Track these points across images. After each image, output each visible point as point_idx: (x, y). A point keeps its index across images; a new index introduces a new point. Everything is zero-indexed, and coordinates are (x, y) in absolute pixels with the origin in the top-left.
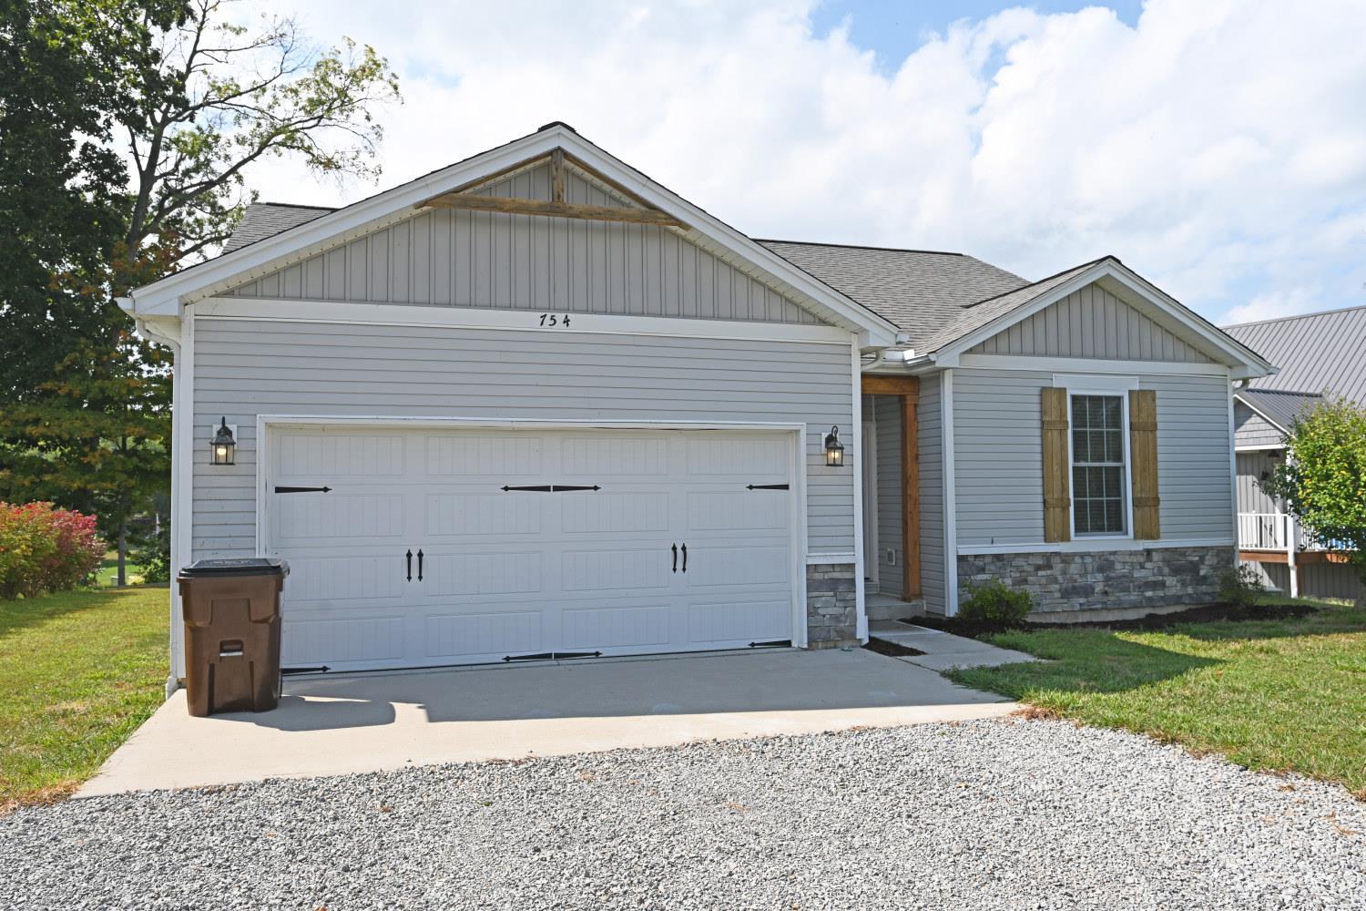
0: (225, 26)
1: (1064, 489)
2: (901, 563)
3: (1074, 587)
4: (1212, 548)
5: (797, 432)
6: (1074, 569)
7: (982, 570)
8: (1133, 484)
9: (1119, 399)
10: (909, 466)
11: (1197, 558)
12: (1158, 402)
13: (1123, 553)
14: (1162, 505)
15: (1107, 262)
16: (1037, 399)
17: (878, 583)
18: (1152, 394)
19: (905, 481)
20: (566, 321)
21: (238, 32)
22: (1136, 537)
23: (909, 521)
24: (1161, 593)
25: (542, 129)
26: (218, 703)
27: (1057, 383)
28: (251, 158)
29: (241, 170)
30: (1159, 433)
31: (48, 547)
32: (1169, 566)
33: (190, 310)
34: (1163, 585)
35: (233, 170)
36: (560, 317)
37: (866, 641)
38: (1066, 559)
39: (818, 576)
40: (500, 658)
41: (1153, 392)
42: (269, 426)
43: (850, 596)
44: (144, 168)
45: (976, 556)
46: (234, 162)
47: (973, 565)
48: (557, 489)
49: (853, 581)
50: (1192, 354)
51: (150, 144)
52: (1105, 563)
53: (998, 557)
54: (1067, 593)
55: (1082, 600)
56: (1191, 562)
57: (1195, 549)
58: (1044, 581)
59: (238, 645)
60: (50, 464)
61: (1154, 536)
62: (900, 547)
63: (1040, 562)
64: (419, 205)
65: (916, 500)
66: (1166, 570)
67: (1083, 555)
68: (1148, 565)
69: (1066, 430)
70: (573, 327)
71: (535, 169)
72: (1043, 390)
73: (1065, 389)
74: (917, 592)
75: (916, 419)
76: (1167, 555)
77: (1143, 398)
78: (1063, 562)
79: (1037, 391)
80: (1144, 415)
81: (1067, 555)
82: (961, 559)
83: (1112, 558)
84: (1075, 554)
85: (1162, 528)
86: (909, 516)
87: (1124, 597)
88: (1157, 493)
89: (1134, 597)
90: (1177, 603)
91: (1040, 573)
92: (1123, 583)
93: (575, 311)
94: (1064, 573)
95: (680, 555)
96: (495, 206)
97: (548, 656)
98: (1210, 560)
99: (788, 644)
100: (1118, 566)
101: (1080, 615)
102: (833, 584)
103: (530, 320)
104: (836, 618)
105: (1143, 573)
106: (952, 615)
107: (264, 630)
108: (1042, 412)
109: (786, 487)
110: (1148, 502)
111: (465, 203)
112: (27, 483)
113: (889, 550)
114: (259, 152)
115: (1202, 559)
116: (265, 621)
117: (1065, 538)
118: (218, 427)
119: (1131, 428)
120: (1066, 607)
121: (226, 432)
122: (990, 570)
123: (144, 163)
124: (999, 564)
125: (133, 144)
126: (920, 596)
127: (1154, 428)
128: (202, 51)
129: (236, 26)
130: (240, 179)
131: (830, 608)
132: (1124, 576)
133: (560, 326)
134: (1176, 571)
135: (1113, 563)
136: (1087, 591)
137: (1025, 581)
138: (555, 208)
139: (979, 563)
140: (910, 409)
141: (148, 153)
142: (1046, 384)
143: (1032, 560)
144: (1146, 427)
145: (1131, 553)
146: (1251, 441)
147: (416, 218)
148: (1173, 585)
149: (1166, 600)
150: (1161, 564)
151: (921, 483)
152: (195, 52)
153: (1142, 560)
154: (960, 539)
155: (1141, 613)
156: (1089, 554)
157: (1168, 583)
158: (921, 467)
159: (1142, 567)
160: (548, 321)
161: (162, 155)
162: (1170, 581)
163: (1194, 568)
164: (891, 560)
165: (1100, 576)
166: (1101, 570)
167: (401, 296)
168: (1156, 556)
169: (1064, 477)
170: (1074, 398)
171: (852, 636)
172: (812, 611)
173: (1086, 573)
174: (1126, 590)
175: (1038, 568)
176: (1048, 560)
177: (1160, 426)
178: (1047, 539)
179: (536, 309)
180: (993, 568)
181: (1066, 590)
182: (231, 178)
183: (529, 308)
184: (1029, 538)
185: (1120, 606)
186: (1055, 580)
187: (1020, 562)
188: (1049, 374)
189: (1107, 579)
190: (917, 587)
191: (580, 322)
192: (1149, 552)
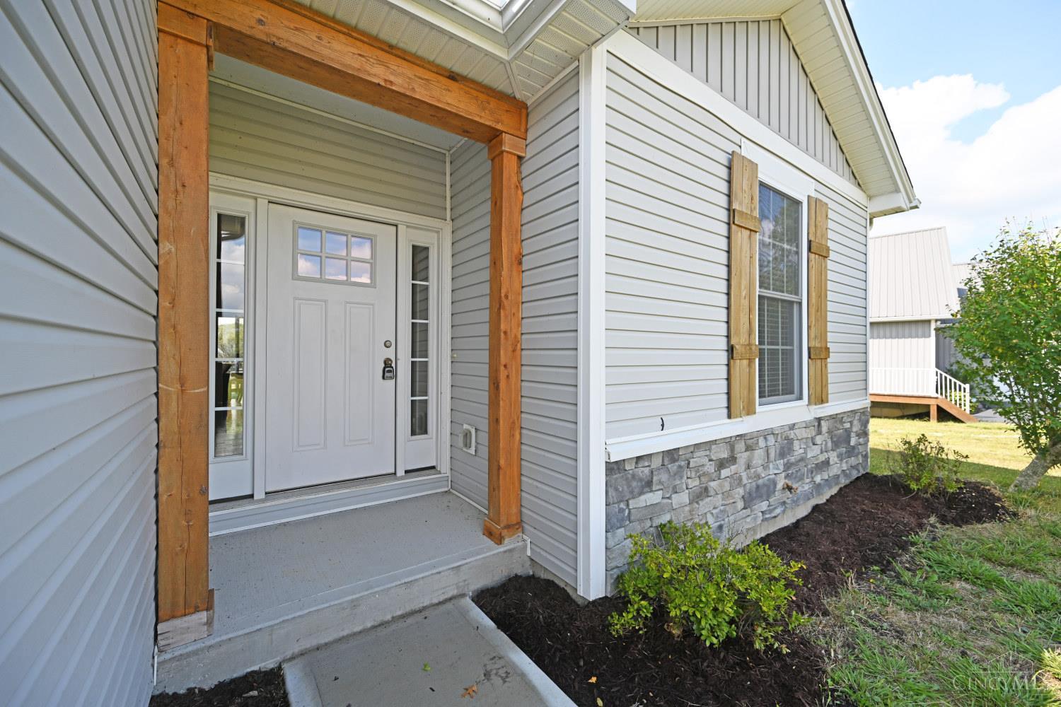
2: (484, 451)
3: (757, 487)
6: (758, 458)
7: (648, 485)
10: (505, 273)
13: (800, 426)
14: (831, 357)
17: (449, 474)
19: (497, 304)
22: (810, 402)
23: (503, 385)
24: (826, 475)
32: (832, 438)
38: (750, 442)
45: (639, 459)
47: (633, 476)
52: (785, 442)
53: (671, 456)
54: (748, 501)
55: (764, 505)
58: (727, 485)
61: (824, 399)
62: (484, 425)
63: (723, 453)
65: (517, 341)
66: (831, 443)
67: (766, 434)
68: (818, 439)
74: (514, 520)
75: (519, 186)
76: (833, 424)
78: (748, 448)
80: (818, 233)
81: (751, 436)
82: (613, 467)
83: (791, 434)
84: (759, 434)
85: (830, 388)
86: (503, 373)
88: (827, 341)
89: (807, 485)
91: (723, 473)
92: (799, 469)
94: (748, 466)
100: (796, 445)
101: (759, 529)
105: (814, 451)
106: (592, 597)
110: (819, 354)
113: (465, 426)
115: (852, 426)
117: (750, 409)
119: (808, 249)
122: (660, 482)
124: (673, 468)
126: (517, 525)
132: (800, 459)
134: (836, 444)
135: (792, 441)
136: (770, 489)
139: (643, 472)
140: (509, 163)
143: (714, 453)
145: (806, 426)
148: (834, 462)
149: (828, 483)
150: (827, 436)
151: (527, 310)
153: (813, 433)
155: (809, 506)
156: (772, 432)
157: (831, 461)
158: (527, 278)
159: (814, 443)
162: (832, 457)
164: (467, 444)
165: (781, 464)
166: (782, 454)
168: (824, 427)
169: (750, 312)
173: (769, 462)
174: (802, 478)
176: (732, 448)
178: (731, 414)
180: (662, 478)
181: (750, 494)
184: (708, 413)
185: (796, 504)
186: (739, 482)
189: (787, 467)
190: (514, 510)
192: (819, 422)
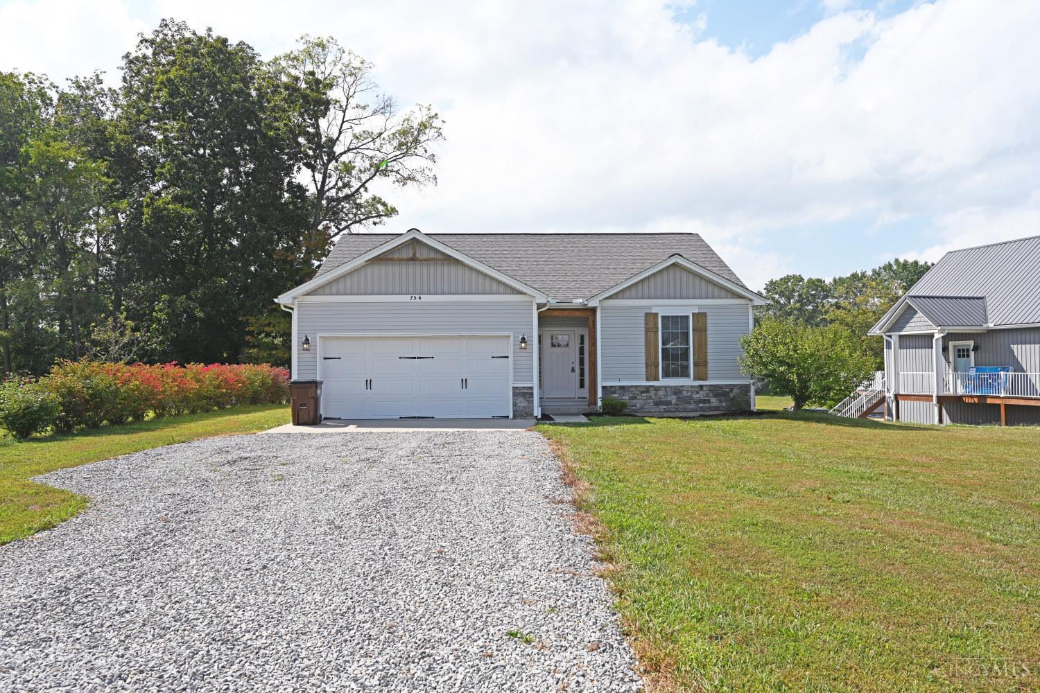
0: (357, 107)
1: (657, 358)
3: (660, 401)
4: (737, 385)
5: (509, 336)
6: (661, 393)
7: (614, 393)
8: (694, 355)
9: (687, 317)
10: (590, 348)
11: (728, 390)
12: (708, 318)
13: (688, 386)
14: (709, 365)
15: (675, 256)
16: (643, 318)
18: (705, 314)
19: (589, 354)
20: (420, 298)
21: (364, 108)
22: (694, 379)
24: (708, 405)
25: (408, 231)
26: (300, 422)
27: (654, 311)
28: (371, 178)
29: (367, 185)
30: (708, 332)
31: (268, 383)
32: (712, 393)
33: (296, 300)
34: (709, 401)
35: (363, 185)
36: (417, 296)
37: (540, 417)
38: (657, 389)
39: (518, 391)
40: (398, 417)
41: (706, 313)
42: (320, 337)
43: (531, 399)
44: (319, 188)
45: (611, 387)
46: (364, 180)
47: (610, 390)
48: (418, 358)
49: (532, 394)
50: (729, 295)
51: (322, 175)
52: (677, 391)
53: (622, 387)
54: (657, 404)
55: (665, 407)
56: (725, 391)
57: (727, 386)
58: (645, 398)
59: (305, 405)
60: (276, 345)
61: (705, 379)
63: (643, 389)
64: (366, 262)
66: (711, 395)
67: (666, 387)
68: (701, 392)
69: (657, 332)
70: (422, 300)
71: (409, 244)
72: (647, 314)
73: (657, 314)
74: (593, 402)
76: (711, 388)
77: (700, 317)
78: (655, 390)
79: (643, 315)
80: (700, 324)
81: (657, 387)
82: (604, 388)
83: (681, 388)
84: (662, 387)
85: (709, 376)
87: (687, 406)
88: (707, 359)
89: (692, 406)
90: (717, 410)
91: (643, 394)
92: (688, 400)
93: (423, 294)
94: (656, 395)
95: (464, 383)
96: (392, 260)
97: (415, 417)
98: (736, 391)
99: (508, 417)
100: (684, 392)
101: (664, 413)
102: (524, 395)
103: (407, 298)
104: (525, 407)
105: (698, 396)
107: (312, 401)
108: (646, 324)
109: (507, 357)
110: (701, 363)
111: (381, 260)
112: (265, 355)
114: (375, 175)
115: (731, 390)
116: (313, 398)
117: (657, 379)
118: (304, 338)
119: (694, 330)
120: (656, 410)
121: (307, 340)
123: (319, 185)
124: (622, 390)
125: (314, 176)
127: (705, 330)
128: (347, 121)
129: (363, 105)
130: (366, 190)
131: (522, 403)
132: (688, 397)
133: (418, 300)
134: (716, 395)
135: (682, 391)
136: (668, 403)
137: (636, 398)
138: (413, 259)
139: (613, 390)
140: (590, 323)
141: (321, 180)
142: (648, 311)
143: (638, 389)
144: (701, 330)
145: (692, 387)
146: (916, 328)
147: (367, 265)
148: (714, 401)
149: (711, 409)
150: (708, 392)
152: (343, 122)
153: (697, 390)
154: (603, 379)
155: (698, 414)
156: (669, 387)
157: (711, 401)
159: (698, 393)
160: (413, 298)
161: (327, 180)
162: (713, 400)
163: (726, 394)
165: (674, 397)
166: (675, 394)
167: (369, 291)
168: (705, 388)
169: (657, 352)
170: (663, 317)
171: (532, 415)
172: (515, 405)
173: (667, 395)
174: (690, 403)
175: (642, 392)
176: (648, 389)
177: (708, 328)
178: (648, 379)
179: (409, 294)
180: (619, 392)
181: (657, 402)
182: (362, 190)
183: (406, 294)
184: (639, 379)
185: (685, 410)
186: (651, 398)
187: (633, 389)
188: (650, 307)
189: (678, 398)
190: (593, 400)
191: (425, 298)
192: (701, 387)
